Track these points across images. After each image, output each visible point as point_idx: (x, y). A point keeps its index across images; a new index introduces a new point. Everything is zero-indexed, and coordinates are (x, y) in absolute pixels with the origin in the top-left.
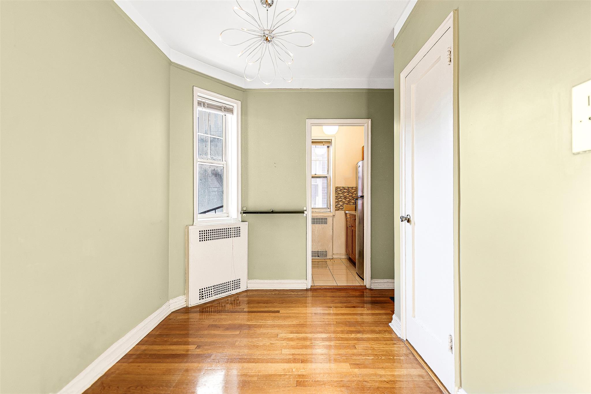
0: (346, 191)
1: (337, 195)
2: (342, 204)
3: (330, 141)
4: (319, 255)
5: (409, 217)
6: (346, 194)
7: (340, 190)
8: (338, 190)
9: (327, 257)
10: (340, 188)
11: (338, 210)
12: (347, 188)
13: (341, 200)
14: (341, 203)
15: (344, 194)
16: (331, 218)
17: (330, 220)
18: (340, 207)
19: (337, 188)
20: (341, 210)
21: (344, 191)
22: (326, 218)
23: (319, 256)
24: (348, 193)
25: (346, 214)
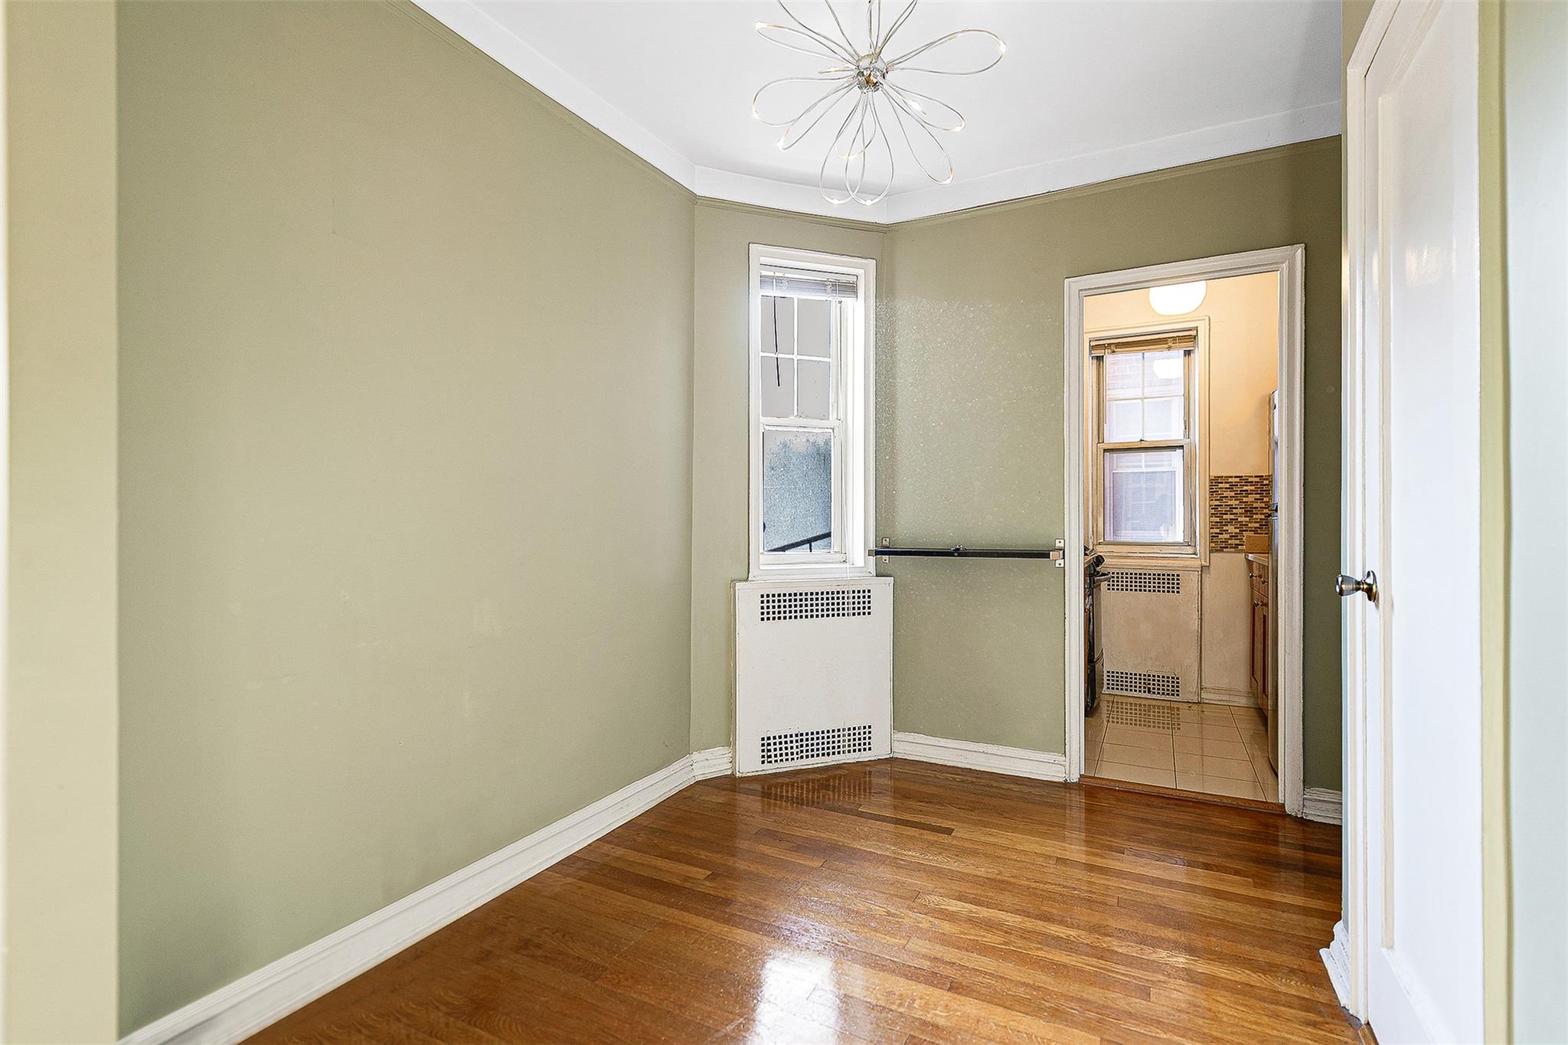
0: (1253, 488)
1: (1218, 503)
2: (1238, 531)
3: (1193, 333)
4: (1151, 686)
5: (1370, 581)
6: (1251, 498)
7: (1228, 486)
8: (1220, 485)
9: (1178, 695)
10: (1230, 480)
11: (1221, 550)
12: (1257, 479)
13: (1232, 517)
14: (1231, 529)
15: (1245, 499)
16: (1195, 577)
17: (1190, 583)
18: (1230, 542)
19: (1215, 481)
20: (1233, 550)
21: (1245, 488)
22: (1175, 573)
23: (1149, 688)
24: (1258, 496)
25: (1250, 563)
